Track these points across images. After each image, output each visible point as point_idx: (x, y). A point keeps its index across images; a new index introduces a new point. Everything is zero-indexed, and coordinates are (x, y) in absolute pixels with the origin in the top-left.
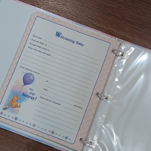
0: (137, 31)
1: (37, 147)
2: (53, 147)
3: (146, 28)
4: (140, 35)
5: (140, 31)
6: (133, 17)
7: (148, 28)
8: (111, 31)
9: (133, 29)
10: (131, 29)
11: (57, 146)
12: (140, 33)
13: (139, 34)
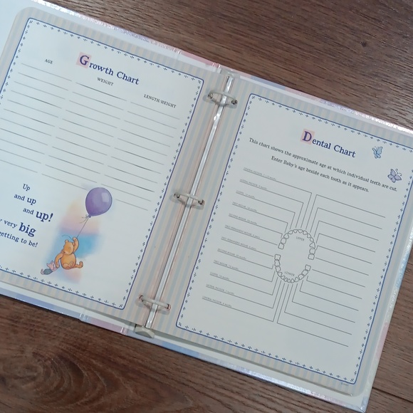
0: (246, 39)
1: (33, 321)
2: (79, 317)
3: (265, 30)
4: (254, 47)
5: (252, 38)
6: (234, 6)
7: (269, 30)
8: (186, 42)
9: (237, 34)
10: (231, 34)
11: (87, 317)
12: (253, 42)
13: (250, 46)
